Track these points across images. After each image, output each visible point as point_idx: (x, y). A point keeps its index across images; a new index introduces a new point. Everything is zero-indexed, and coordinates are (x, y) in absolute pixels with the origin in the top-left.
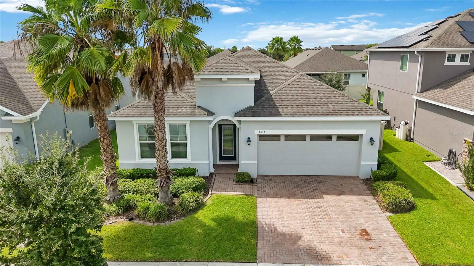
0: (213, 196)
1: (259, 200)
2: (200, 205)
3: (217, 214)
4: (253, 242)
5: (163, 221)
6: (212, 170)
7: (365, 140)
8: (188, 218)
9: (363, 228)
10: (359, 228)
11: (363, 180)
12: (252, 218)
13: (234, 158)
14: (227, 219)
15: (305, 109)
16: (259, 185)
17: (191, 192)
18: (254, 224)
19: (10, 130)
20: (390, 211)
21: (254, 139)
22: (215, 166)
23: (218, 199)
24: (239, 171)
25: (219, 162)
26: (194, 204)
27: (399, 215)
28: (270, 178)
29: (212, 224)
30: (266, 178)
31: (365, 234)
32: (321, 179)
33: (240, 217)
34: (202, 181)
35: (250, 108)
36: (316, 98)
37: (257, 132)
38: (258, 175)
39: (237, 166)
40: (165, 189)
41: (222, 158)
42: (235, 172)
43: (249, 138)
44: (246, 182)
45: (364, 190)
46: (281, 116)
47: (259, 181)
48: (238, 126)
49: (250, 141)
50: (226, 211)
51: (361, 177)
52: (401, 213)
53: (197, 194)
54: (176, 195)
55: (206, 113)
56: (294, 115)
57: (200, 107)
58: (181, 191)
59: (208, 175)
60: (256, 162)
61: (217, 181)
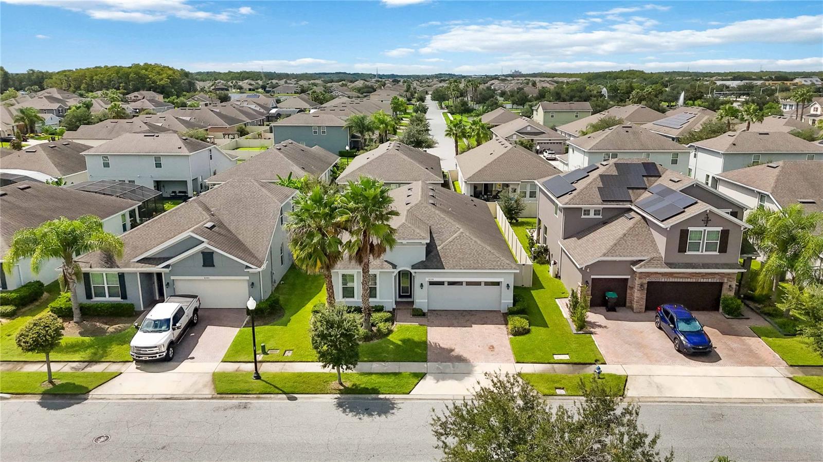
0: (397, 325)
1: (429, 328)
2: (390, 332)
3: (402, 337)
4: (425, 352)
5: (368, 341)
6: (395, 307)
7: (504, 286)
8: (384, 339)
9: (492, 344)
10: (489, 345)
11: (503, 313)
12: (424, 339)
13: (410, 296)
14: (409, 340)
15: (461, 263)
16: (429, 318)
17: (383, 323)
18: (425, 343)
19: (248, 278)
20: (512, 335)
21: (426, 285)
22: (396, 303)
23: (401, 327)
24: (414, 307)
25: (398, 300)
26: (387, 330)
27: (517, 337)
28: (437, 312)
29: (400, 343)
30: (434, 312)
31: (492, 348)
32: (473, 313)
33: (416, 339)
34: (389, 315)
35: (422, 262)
36: (470, 254)
37: (427, 279)
38: (428, 310)
39: (413, 303)
40: (368, 321)
41: (400, 296)
42: (411, 308)
43: (422, 284)
44: (419, 315)
45: (502, 321)
46: (444, 269)
47: (429, 314)
48: (413, 274)
49: (423, 286)
50: (407, 335)
51: (502, 312)
52: (518, 336)
53: (387, 324)
54: (373, 325)
55: (391, 266)
56: (453, 269)
57: (386, 261)
58: (376, 322)
59: (392, 310)
60: (427, 301)
61: (399, 315)
